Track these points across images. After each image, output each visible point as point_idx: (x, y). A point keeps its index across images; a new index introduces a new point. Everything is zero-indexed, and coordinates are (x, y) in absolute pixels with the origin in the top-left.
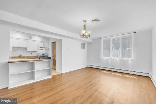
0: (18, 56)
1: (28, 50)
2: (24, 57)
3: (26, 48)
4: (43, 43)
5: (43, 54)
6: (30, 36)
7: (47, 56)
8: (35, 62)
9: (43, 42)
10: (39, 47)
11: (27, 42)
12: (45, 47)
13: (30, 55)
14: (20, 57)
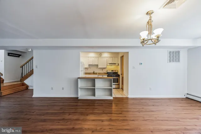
0: (92, 72)
1: (99, 67)
2: (96, 74)
3: (97, 65)
4: (112, 59)
5: (113, 71)
6: (100, 54)
7: (117, 73)
8: (96, 79)
9: (112, 57)
10: (108, 63)
11: (98, 59)
12: (115, 63)
13: (101, 72)
14: (94, 73)
